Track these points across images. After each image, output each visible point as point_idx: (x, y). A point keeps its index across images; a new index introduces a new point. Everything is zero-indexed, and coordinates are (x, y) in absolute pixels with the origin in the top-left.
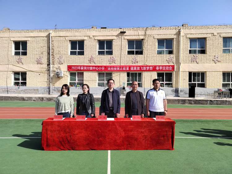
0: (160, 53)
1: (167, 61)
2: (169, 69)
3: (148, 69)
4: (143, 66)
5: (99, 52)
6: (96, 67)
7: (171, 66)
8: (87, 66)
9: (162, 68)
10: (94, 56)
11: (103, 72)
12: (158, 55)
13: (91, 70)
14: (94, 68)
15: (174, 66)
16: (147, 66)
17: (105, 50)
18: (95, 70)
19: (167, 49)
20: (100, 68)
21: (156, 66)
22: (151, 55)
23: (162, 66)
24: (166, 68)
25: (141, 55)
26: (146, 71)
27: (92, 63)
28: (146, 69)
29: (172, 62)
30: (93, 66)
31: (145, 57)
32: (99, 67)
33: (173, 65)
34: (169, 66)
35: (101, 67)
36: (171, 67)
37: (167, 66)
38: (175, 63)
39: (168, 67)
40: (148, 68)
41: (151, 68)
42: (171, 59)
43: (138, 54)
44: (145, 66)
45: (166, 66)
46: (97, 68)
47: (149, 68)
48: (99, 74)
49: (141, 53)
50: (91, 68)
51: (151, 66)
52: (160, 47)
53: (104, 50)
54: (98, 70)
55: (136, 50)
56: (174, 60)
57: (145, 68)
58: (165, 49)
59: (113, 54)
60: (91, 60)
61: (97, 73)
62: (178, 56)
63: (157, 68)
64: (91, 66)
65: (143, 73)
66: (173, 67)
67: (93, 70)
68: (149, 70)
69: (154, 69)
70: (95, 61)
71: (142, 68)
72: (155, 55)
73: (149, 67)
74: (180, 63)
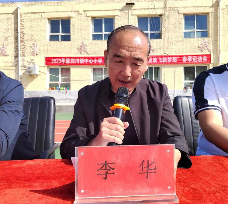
0: (187, 35)
1: (199, 47)
2: (203, 60)
3: (170, 61)
4: (162, 57)
5: (94, 35)
6: (89, 58)
7: (206, 55)
8: (75, 58)
9: (192, 60)
10: (86, 42)
11: (100, 66)
12: (185, 39)
13: (82, 64)
14: (86, 61)
15: (210, 55)
16: (167, 56)
17: (104, 33)
18: (88, 64)
19: (200, 29)
20: (95, 61)
21: (181, 56)
22: (173, 40)
23: (192, 56)
24: (197, 59)
25: (159, 40)
26: (167, 63)
27: (83, 53)
28: (167, 60)
29: (208, 49)
30: (84, 58)
31: (166, 42)
32: (93, 58)
33: (209, 53)
34: (203, 56)
35: (97, 58)
36: (206, 58)
37: (199, 55)
38: (212, 51)
39: (201, 57)
40: (170, 59)
41: (175, 60)
42: (206, 45)
43: (154, 38)
44: (165, 57)
45: (197, 56)
46: (91, 61)
47: (172, 60)
48: (95, 70)
49: (159, 36)
50: (82, 61)
51: (175, 56)
52: (187, 26)
53: (102, 32)
54: (93, 64)
55: (152, 32)
56: (211, 46)
57: (165, 60)
58: (196, 30)
60: (81, 49)
61: (91, 69)
62: (217, 40)
63: (184, 59)
64: (81, 58)
66: (209, 57)
67: (84, 64)
68: (172, 63)
69: (180, 59)
70: (87, 50)
71: (160, 59)
72: (181, 39)
73: (171, 58)
74: (220, 51)
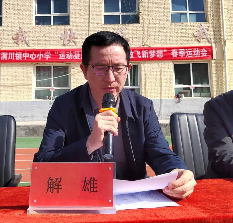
0: (176, 19)
1: (194, 36)
2: (201, 55)
3: (152, 56)
4: (141, 50)
5: (37, 18)
6: (30, 52)
7: (206, 48)
8: (8, 51)
9: (186, 54)
10: (25, 28)
11: (48, 64)
12: (173, 24)
13: (19, 61)
14: (26, 55)
15: (211, 47)
16: (149, 49)
17: (53, 14)
18: (29, 60)
19: (193, 10)
20: (40, 55)
21: (170, 49)
22: (157, 25)
23: (185, 48)
24: (193, 53)
25: (135, 25)
26: (149, 59)
27: (20, 43)
28: (149, 55)
29: (207, 38)
30: (23, 52)
31: (146, 28)
32: (37, 52)
33: (209, 45)
34: (200, 48)
35: (43, 52)
36: (206, 51)
37: (196, 48)
38: (213, 41)
39: (198, 51)
40: (152, 54)
41: (160, 54)
42: (204, 32)
43: (129, 23)
44: (145, 50)
45: (193, 48)
46: (34, 56)
47: (156, 54)
48: (38, 69)
49: (136, 20)
50: (19, 56)
51: (159, 49)
52: (176, 6)
53: (50, 13)
54: (37, 61)
55: (124, 14)
56: (211, 34)
57: (145, 55)
58: (188, 12)
59: (71, 22)
60: (17, 38)
61: (32, 68)
62: (219, 26)
63: (174, 54)
64: (18, 51)
65: (142, 65)
66: (209, 50)
67: (23, 61)
68: (156, 59)
69: (167, 55)
70: (27, 39)
71: (139, 53)
72: (168, 24)
73: (154, 51)
74: (225, 42)
